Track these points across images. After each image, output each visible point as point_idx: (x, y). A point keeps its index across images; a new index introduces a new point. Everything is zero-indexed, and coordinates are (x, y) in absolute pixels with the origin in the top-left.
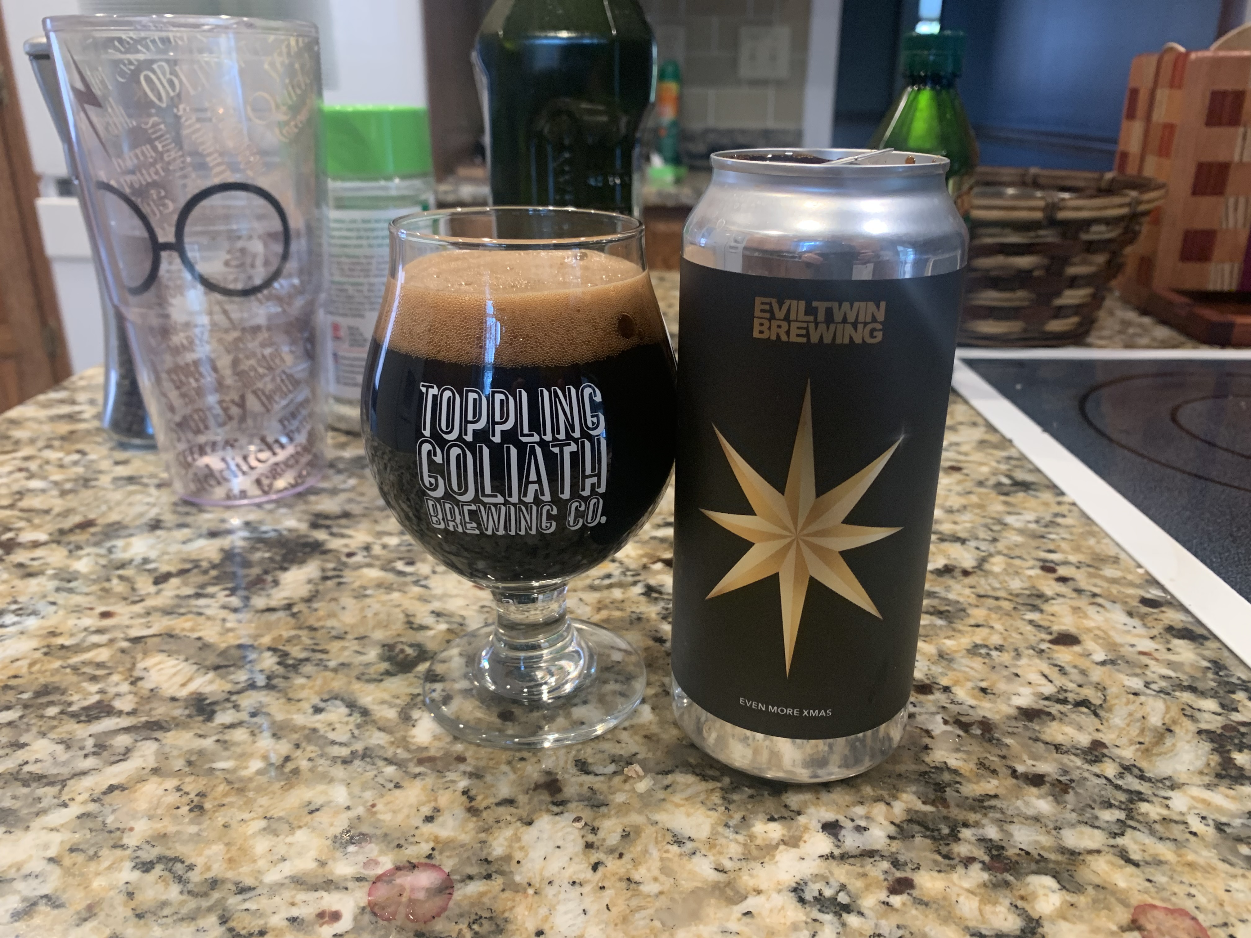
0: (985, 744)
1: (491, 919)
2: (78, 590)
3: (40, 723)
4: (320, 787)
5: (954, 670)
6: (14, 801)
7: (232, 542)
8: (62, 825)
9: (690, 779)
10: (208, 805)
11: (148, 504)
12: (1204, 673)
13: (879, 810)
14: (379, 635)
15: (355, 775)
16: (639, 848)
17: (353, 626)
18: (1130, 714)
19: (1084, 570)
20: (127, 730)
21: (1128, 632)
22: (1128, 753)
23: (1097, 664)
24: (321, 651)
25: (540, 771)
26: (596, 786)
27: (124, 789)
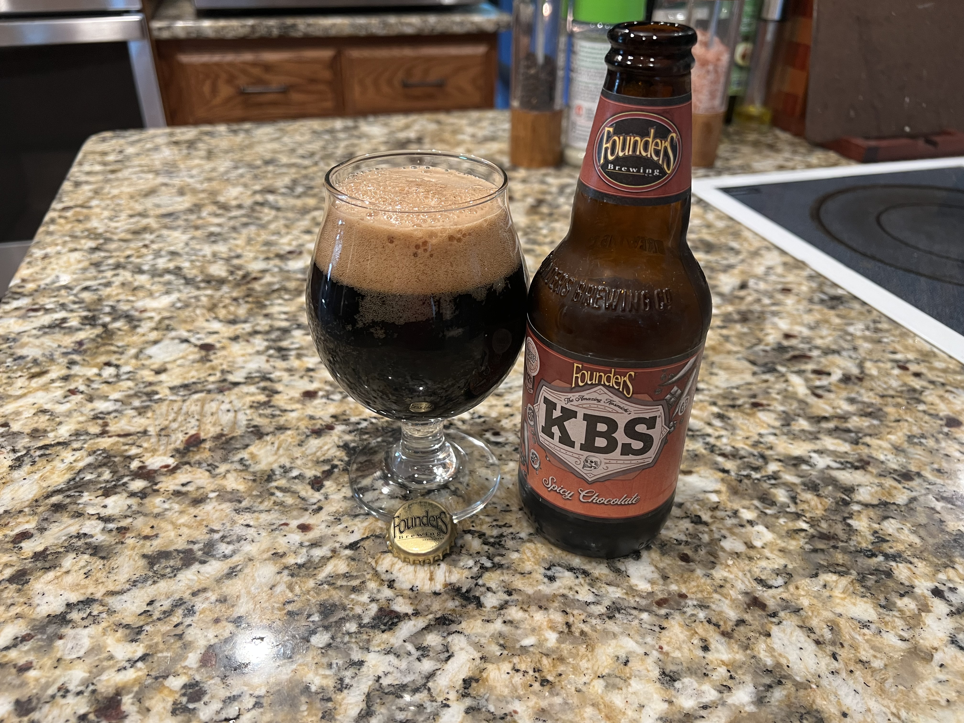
1: (808, 713)
2: (255, 509)
3: (353, 640)
4: (613, 642)
5: (912, 459)
6: (405, 713)
7: (340, 437)
9: (834, 577)
10: (550, 678)
11: (228, 411)
15: (625, 626)
16: (848, 637)
17: (506, 499)
19: (923, 364)
20: (427, 628)
24: (505, 525)
25: (740, 594)
26: (784, 596)
27: (477, 681)
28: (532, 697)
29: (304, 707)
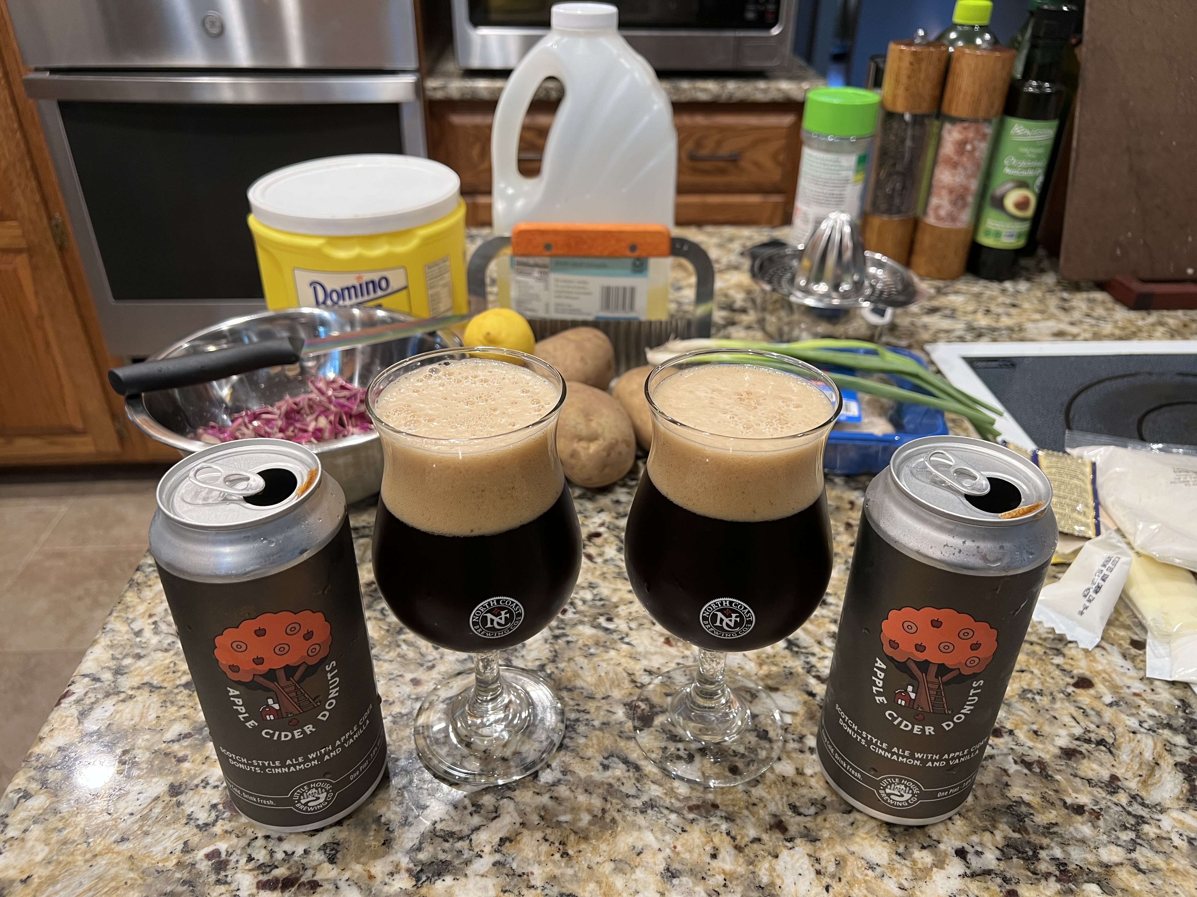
0: (1044, 780)
4: (636, 834)
6: (446, 855)
8: (487, 872)
10: (570, 852)
12: (1176, 710)
13: (987, 836)
14: (616, 694)
15: (652, 822)
16: (849, 874)
17: (596, 686)
18: (1132, 751)
21: (1124, 674)
22: (1133, 785)
23: (1107, 705)
24: (583, 711)
25: (769, 814)
26: (808, 825)
27: (511, 841)
28: (550, 864)
29: (372, 833)
